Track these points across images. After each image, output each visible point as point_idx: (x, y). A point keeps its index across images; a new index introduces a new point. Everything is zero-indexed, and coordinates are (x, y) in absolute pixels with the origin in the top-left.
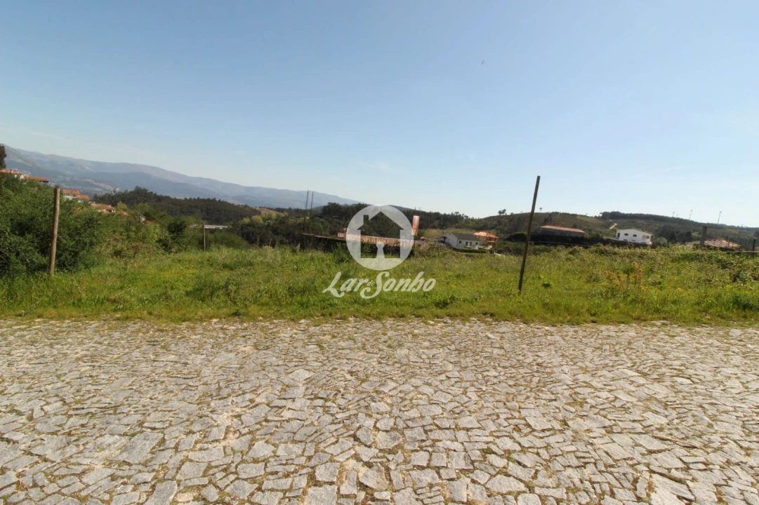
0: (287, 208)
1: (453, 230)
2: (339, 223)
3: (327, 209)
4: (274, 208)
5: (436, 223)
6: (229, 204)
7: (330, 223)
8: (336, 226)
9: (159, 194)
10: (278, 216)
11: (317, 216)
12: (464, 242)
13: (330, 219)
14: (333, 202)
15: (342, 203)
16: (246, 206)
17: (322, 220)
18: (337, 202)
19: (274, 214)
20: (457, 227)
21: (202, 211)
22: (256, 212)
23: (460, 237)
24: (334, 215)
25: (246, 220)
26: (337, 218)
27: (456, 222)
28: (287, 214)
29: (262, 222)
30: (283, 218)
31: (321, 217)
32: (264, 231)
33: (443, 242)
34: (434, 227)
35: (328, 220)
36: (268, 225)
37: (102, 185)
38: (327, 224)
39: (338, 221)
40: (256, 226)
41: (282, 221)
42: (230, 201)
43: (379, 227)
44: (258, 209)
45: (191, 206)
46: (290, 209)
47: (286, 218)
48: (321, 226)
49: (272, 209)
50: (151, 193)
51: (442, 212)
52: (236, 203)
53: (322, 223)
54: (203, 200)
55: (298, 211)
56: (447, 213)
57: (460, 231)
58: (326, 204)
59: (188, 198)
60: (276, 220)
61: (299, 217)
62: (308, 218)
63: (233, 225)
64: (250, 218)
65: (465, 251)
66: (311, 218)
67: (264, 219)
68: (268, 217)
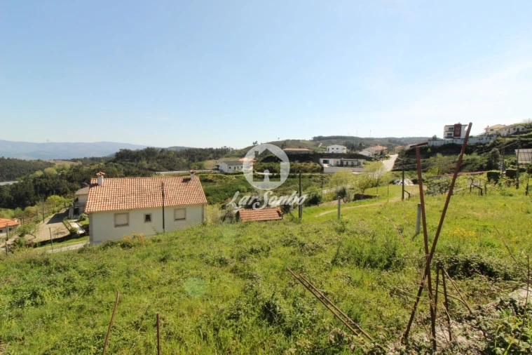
0: (83, 157)
1: (224, 159)
2: (132, 165)
3: (120, 155)
4: (69, 159)
5: (211, 156)
6: (20, 161)
7: (124, 165)
8: (129, 168)
10: (72, 166)
11: (110, 161)
12: (232, 167)
13: (123, 163)
14: (124, 148)
15: (133, 149)
16: (39, 160)
18: (128, 148)
19: (68, 165)
20: (226, 157)
22: (50, 165)
23: (229, 164)
24: (127, 158)
25: (39, 173)
26: (130, 161)
27: (226, 153)
28: (81, 163)
29: (56, 172)
30: (77, 167)
31: (114, 162)
32: (58, 180)
33: (218, 169)
34: (210, 159)
35: (121, 164)
36: (62, 175)
38: (121, 166)
39: (131, 163)
40: (50, 177)
41: (76, 170)
42: (23, 158)
43: (168, 164)
44: (52, 162)
46: (85, 158)
47: (80, 166)
48: (116, 169)
49: (67, 160)
51: (214, 148)
52: (28, 159)
53: (116, 166)
55: (93, 159)
56: (218, 148)
57: (229, 159)
58: (118, 151)
60: (70, 169)
61: (93, 164)
62: (102, 164)
63: (24, 179)
64: (42, 170)
65: (235, 174)
66: (105, 164)
67: (58, 170)
68: (62, 168)
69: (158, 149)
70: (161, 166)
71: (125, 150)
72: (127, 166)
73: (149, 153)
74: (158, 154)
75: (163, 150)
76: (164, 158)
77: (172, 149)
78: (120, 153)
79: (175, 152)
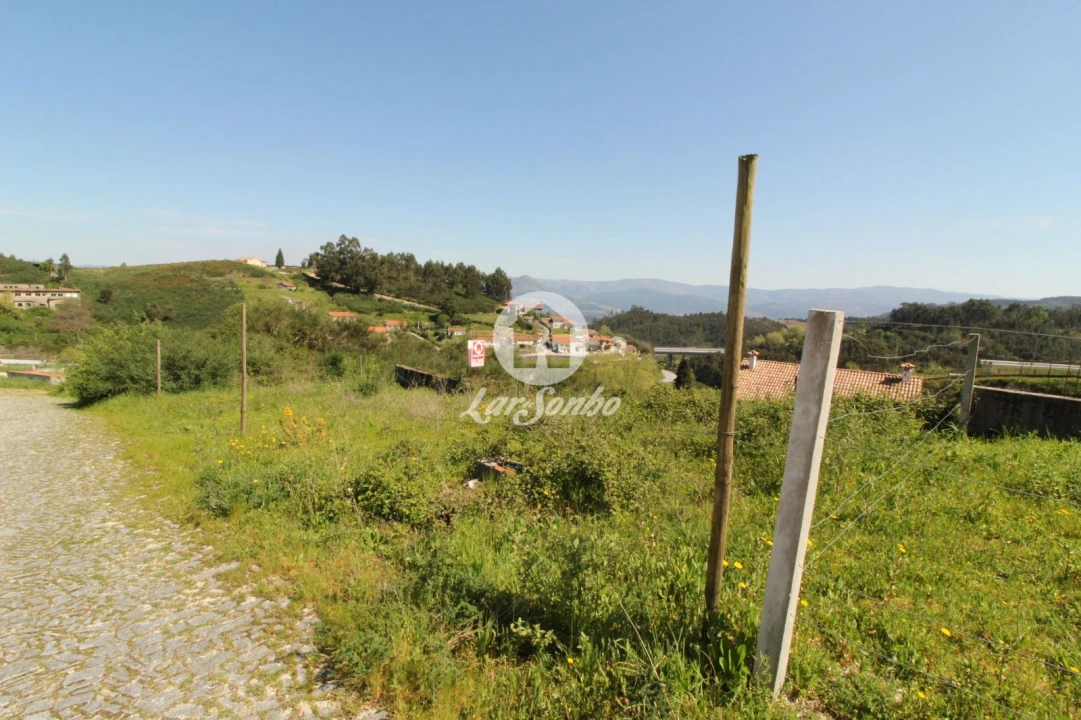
2: (924, 339)
3: (902, 315)
7: (905, 338)
9: (655, 312)
11: (878, 327)
13: (905, 331)
16: (764, 319)
17: (889, 333)
18: (920, 301)
21: (704, 329)
22: (777, 326)
25: (759, 340)
26: (920, 329)
29: (779, 340)
31: (887, 328)
32: (783, 354)
35: (900, 333)
36: (791, 346)
37: (604, 307)
38: (897, 339)
39: (922, 334)
40: (772, 347)
45: (691, 324)
48: (884, 344)
50: (648, 311)
53: (886, 337)
54: (707, 315)
58: (898, 307)
59: (688, 315)
62: (861, 332)
64: (764, 334)
66: (867, 332)
67: (786, 338)
68: (792, 334)
69: (1001, 302)
70: (1001, 347)
71: (915, 305)
72: (912, 338)
73: (975, 312)
74: (999, 317)
75: (1014, 306)
76: (1012, 326)
77: (1044, 306)
78: (901, 311)
79: (1053, 314)
